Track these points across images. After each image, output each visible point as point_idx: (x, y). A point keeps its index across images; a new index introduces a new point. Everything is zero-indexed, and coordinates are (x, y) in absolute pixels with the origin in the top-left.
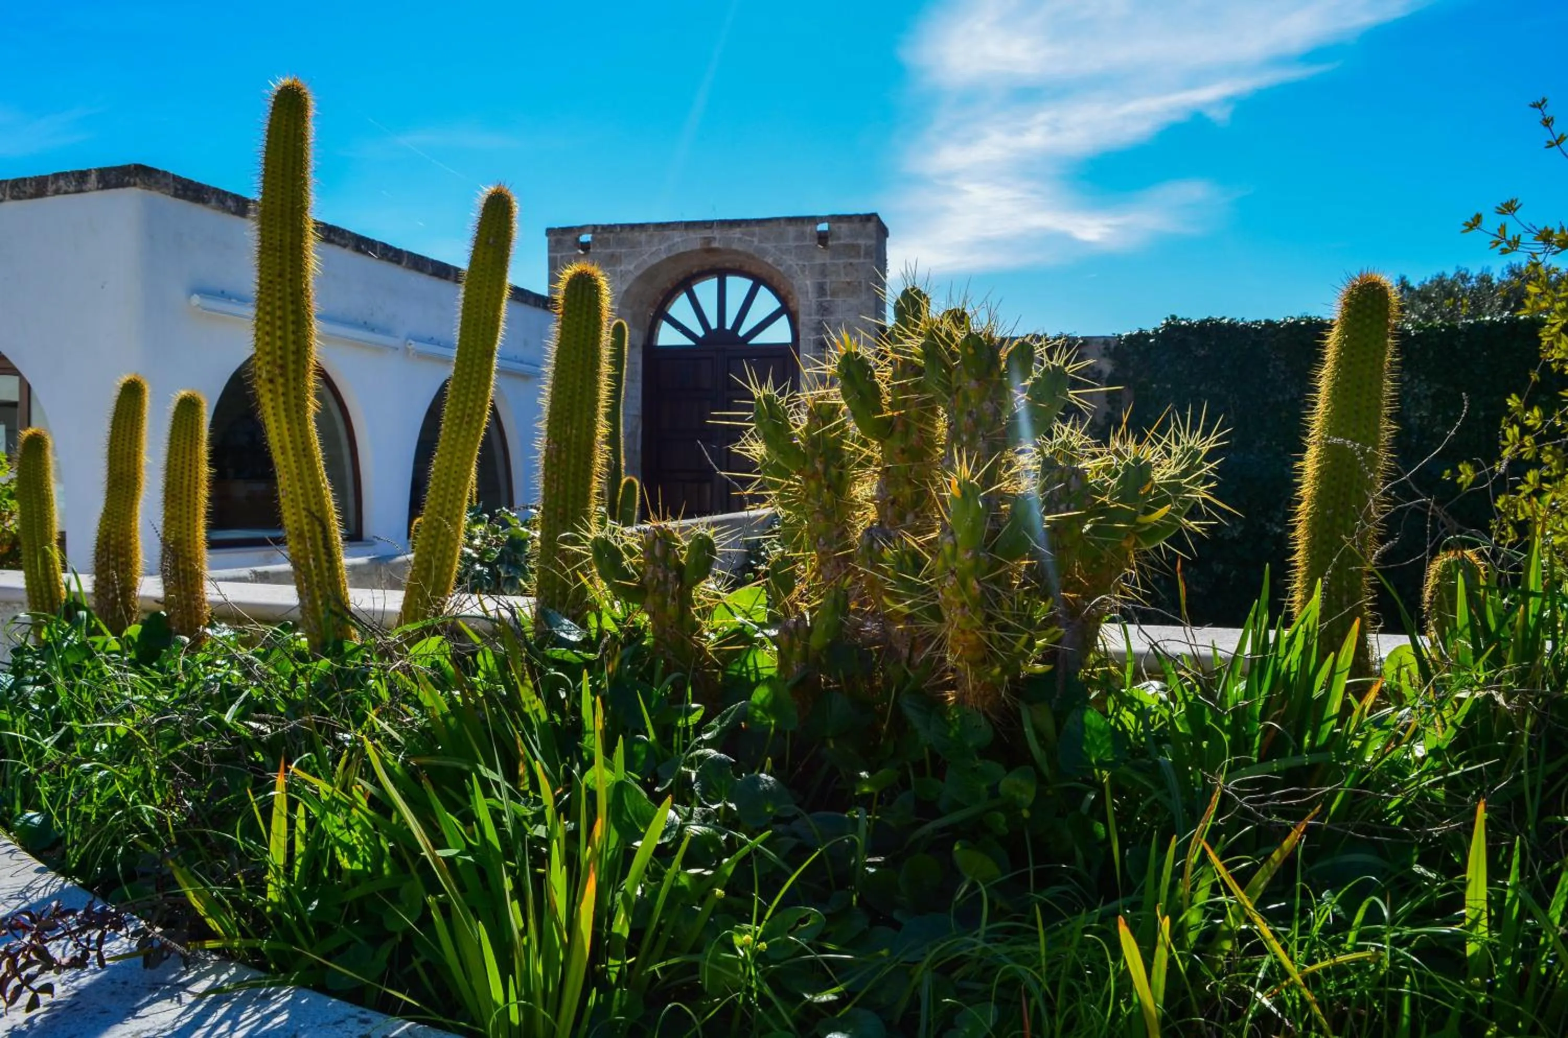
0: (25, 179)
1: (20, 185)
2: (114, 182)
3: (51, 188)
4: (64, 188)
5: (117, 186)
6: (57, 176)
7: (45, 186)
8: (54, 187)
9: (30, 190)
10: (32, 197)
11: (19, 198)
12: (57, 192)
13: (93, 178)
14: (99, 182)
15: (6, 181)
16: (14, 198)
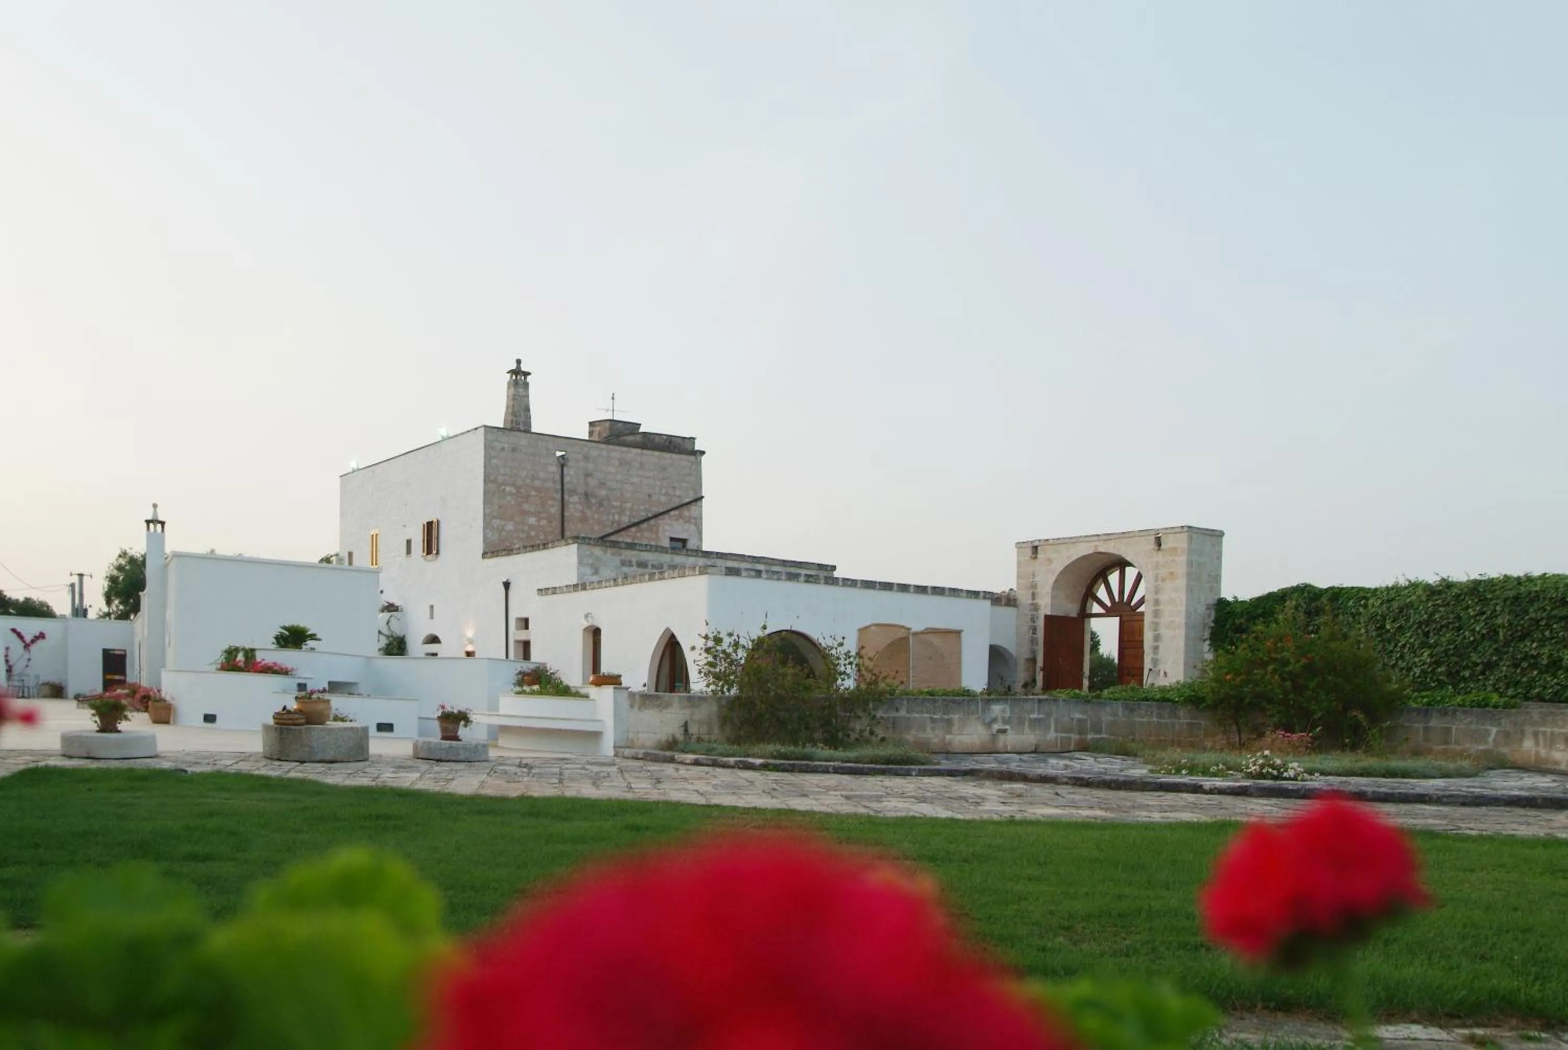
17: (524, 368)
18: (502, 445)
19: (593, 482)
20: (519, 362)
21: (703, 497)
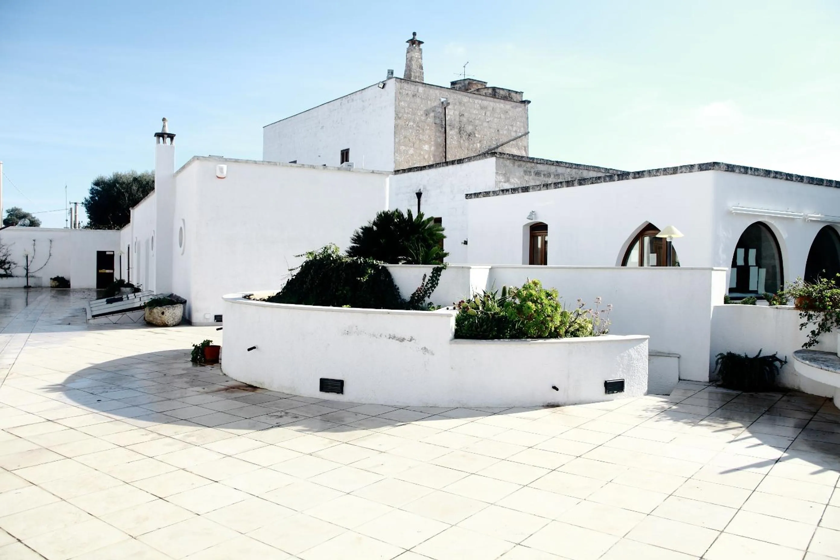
0: (669, 168)
1: (667, 170)
2: (705, 168)
3: (679, 171)
4: (685, 171)
5: (706, 170)
6: (681, 167)
7: (677, 170)
8: (680, 171)
9: (671, 172)
10: (671, 174)
11: (666, 175)
12: (681, 172)
13: (696, 167)
14: (698, 169)
15: (661, 169)
16: (664, 175)
17: (418, 38)
18: (407, 92)
19: (464, 119)
20: (414, 34)
21: (529, 132)
